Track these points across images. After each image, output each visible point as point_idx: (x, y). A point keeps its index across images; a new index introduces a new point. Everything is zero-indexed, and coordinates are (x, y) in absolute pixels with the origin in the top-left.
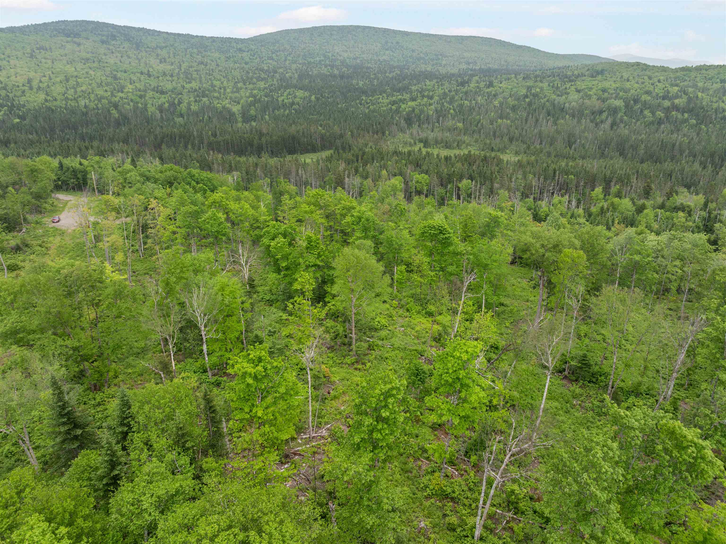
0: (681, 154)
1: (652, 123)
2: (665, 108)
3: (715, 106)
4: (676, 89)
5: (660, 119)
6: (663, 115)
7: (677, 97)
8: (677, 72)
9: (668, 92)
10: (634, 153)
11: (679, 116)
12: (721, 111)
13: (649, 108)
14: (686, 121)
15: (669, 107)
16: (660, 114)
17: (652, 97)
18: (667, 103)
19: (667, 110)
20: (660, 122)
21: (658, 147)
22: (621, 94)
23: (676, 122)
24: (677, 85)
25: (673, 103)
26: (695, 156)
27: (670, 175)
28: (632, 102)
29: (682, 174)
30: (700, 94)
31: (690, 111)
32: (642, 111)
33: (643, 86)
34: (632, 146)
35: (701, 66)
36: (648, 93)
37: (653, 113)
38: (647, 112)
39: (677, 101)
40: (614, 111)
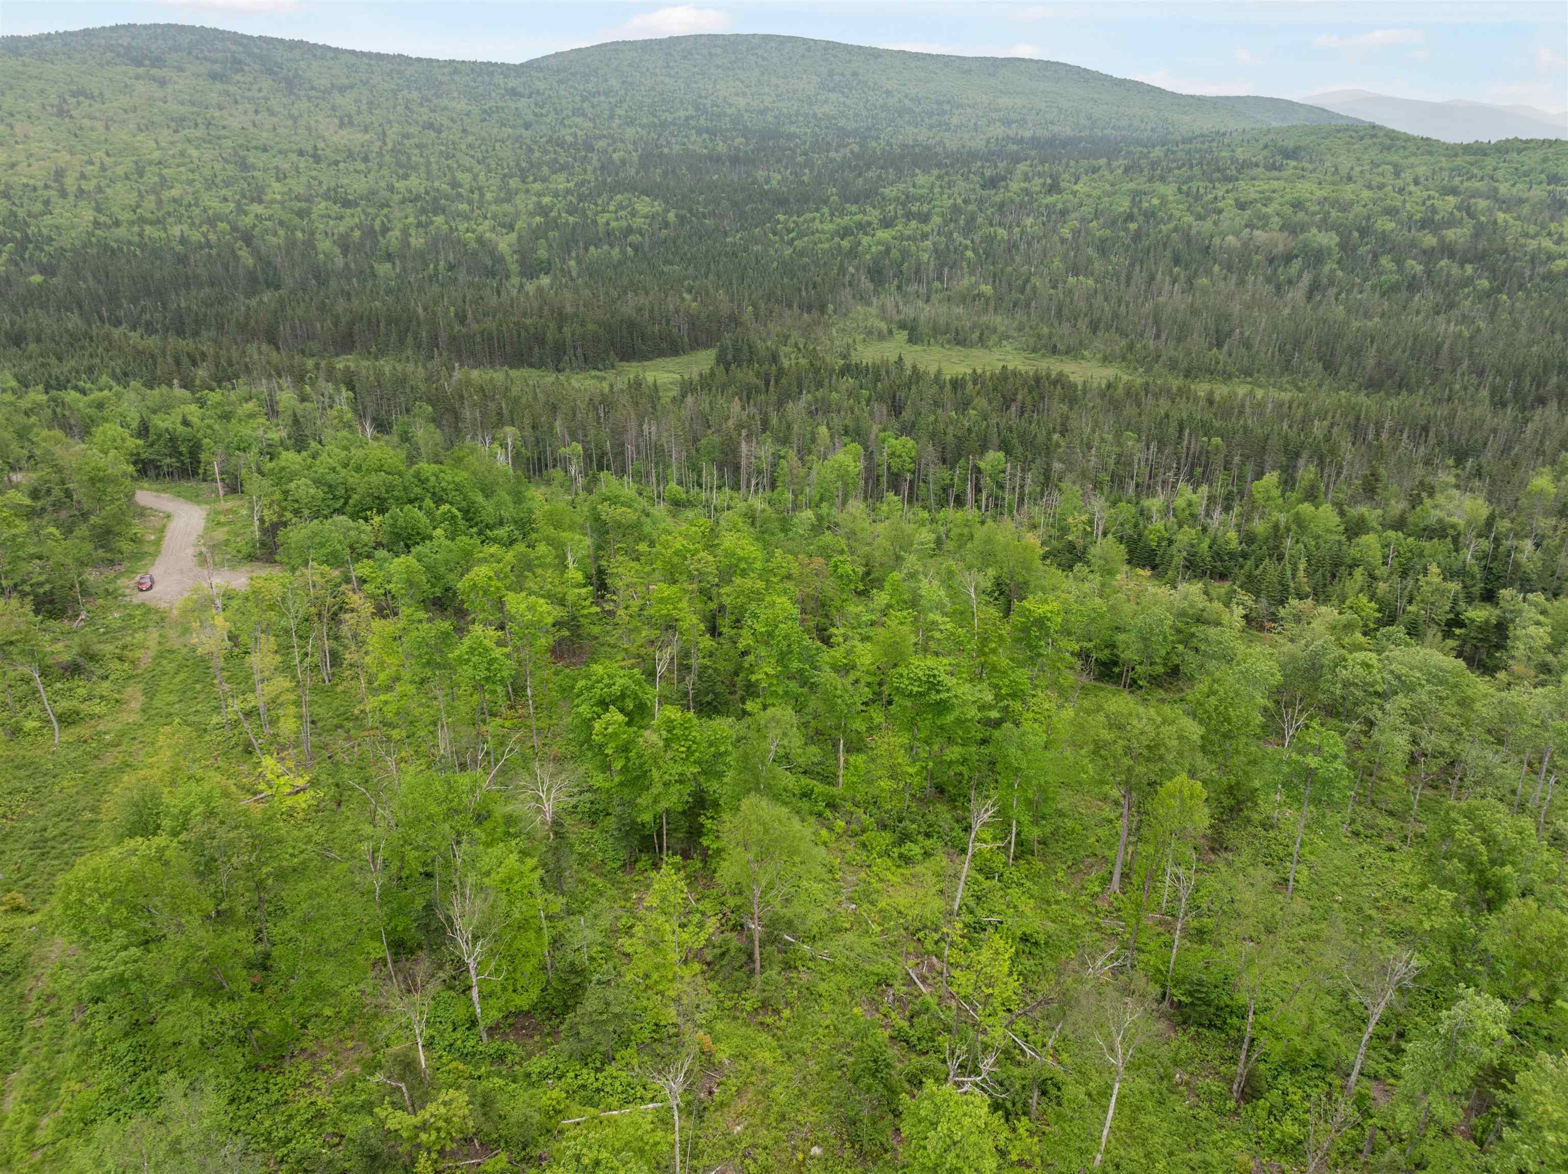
0: (1454, 371)
1: (1395, 288)
2: (1425, 252)
3: (1532, 244)
4: (1452, 200)
5: (1414, 277)
6: (1420, 268)
7: (1450, 223)
8: (1456, 155)
9: (1434, 210)
10: (1355, 365)
11: (1455, 270)
12: (1544, 257)
13: (1390, 251)
14: (1468, 282)
15: (1433, 249)
16: (1415, 266)
17: (1399, 222)
18: (1429, 240)
19: (1429, 256)
20: (1413, 286)
21: (1404, 352)
22: (1334, 213)
23: (1447, 283)
24: (1454, 191)
25: (1442, 239)
26: (1481, 373)
27: (1425, 429)
28: (1356, 234)
29: (1449, 425)
30: (1501, 216)
31: (1479, 258)
32: (1376, 257)
33: (1381, 194)
34: (1350, 348)
35: (1507, 140)
36: (1391, 212)
37: (1399, 262)
38: (1385, 261)
39: (1450, 234)
40: (1317, 257)
